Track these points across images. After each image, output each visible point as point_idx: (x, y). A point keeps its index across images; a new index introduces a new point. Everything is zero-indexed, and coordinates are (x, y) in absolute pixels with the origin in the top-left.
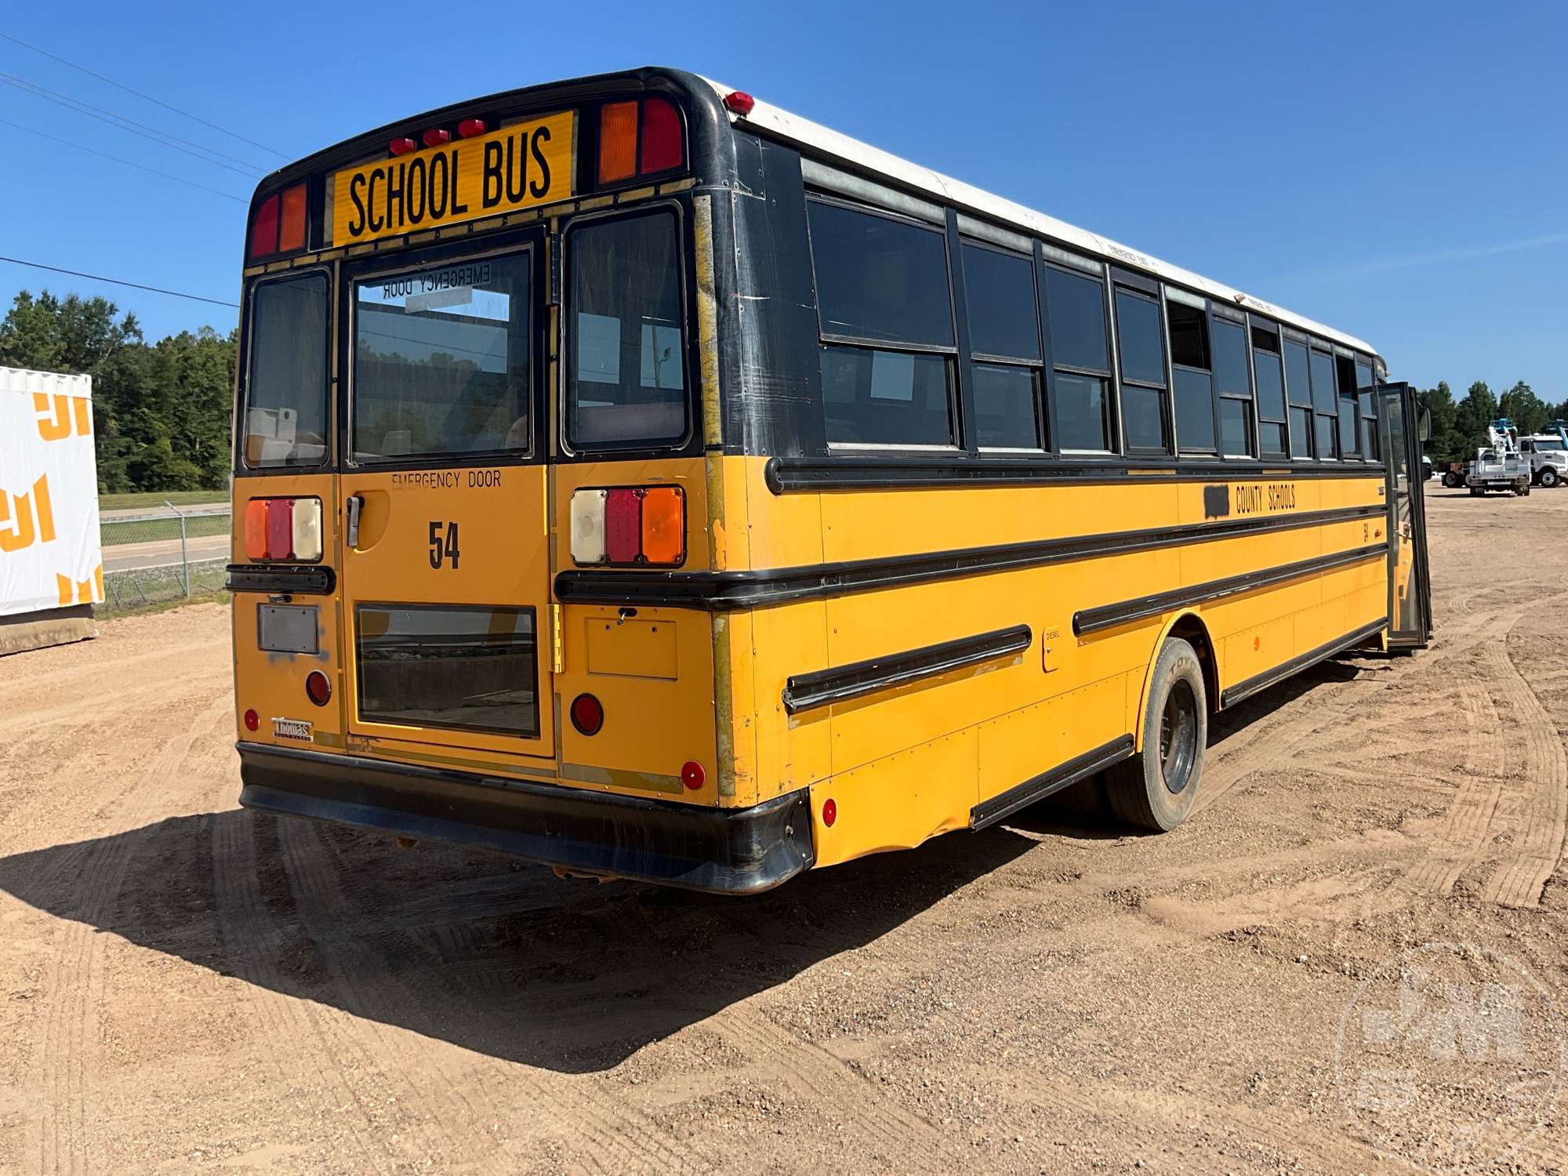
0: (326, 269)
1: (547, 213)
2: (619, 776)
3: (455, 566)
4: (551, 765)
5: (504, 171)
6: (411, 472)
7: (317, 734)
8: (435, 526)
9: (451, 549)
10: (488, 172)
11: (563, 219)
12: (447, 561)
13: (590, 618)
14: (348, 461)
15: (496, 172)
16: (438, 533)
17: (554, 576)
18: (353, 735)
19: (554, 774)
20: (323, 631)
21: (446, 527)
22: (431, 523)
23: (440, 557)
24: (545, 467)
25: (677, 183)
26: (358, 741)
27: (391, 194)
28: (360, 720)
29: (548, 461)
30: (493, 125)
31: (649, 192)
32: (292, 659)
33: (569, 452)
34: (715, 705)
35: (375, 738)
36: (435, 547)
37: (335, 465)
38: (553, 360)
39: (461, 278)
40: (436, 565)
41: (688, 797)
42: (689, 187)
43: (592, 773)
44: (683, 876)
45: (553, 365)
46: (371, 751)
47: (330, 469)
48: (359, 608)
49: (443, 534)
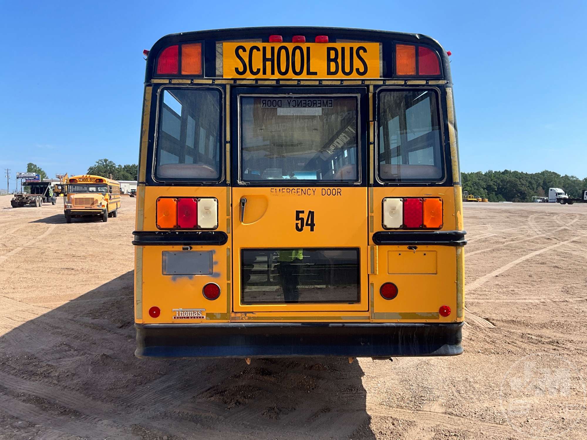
0: (220, 88)
1: (367, 83)
2: (404, 315)
3: (312, 230)
4: (367, 314)
5: (339, 60)
6: (283, 188)
7: (207, 315)
8: (298, 213)
9: (309, 222)
10: (329, 60)
11: (376, 87)
12: (307, 228)
13: (390, 251)
14: (238, 181)
15: (335, 60)
16: (301, 215)
17: (371, 235)
18: (236, 312)
19: (369, 318)
20: (217, 263)
21: (307, 213)
22: (297, 211)
23: (302, 226)
24: (367, 188)
25: (438, 81)
26: (239, 315)
27: (265, 60)
28: (241, 305)
29: (369, 185)
30: (332, 40)
31: (424, 82)
32: (191, 278)
33: (381, 182)
34: (457, 283)
35: (252, 312)
36: (299, 222)
37: (228, 182)
38: (371, 144)
39: (314, 104)
40: (300, 230)
41: (442, 320)
42: (444, 83)
43: (390, 315)
44: (435, 352)
45: (371, 146)
46: (248, 319)
47: (224, 184)
48: (243, 251)
49: (304, 216)
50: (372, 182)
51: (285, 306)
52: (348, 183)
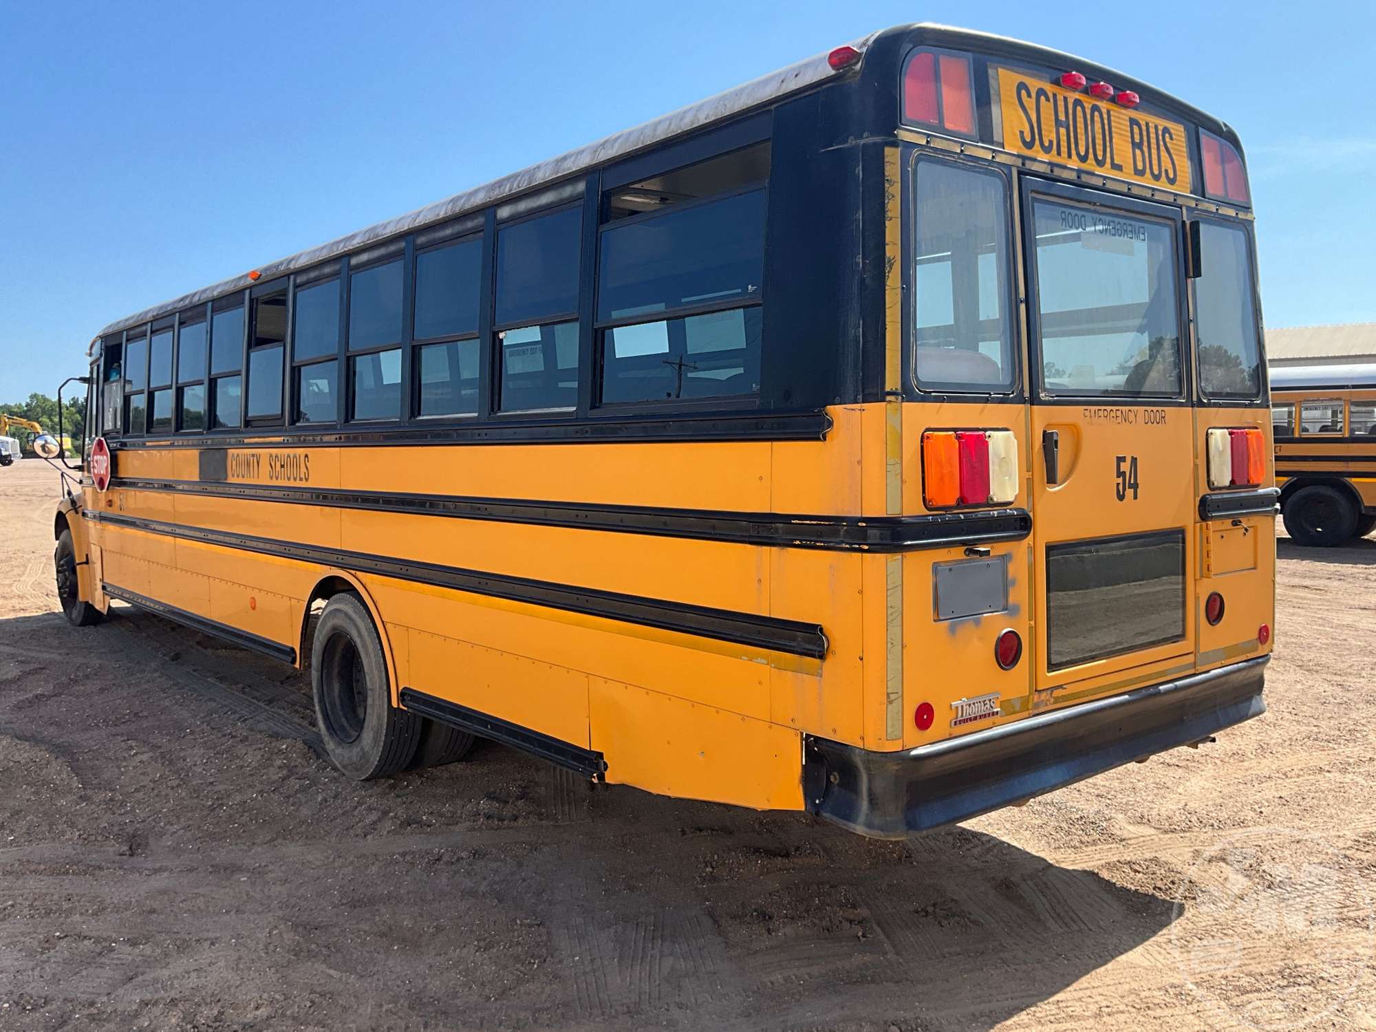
0: (1004, 173)
1: (1179, 200)
3: (1135, 497)
4: (1192, 658)
5: (1145, 148)
6: (1100, 408)
7: (1002, 704)
8: (1121, 460)
9: (1132, 482)
10: (1134, 145)
11: (1188, 211)
12: (1129, 494)
13: (1214, 531)
14: (1040, 392)
15: (1141, 146)
16: (1123, 467)
17: (1198, 499)
18: (1040, 691)
19: (1194, 665)
20: (1014, 582)
21: (1129, 460)
22: (1118, 458)
23: (1124, 489)
24: (1190, 409)
25: (1246, 213)
26: (1044, 695)
27: (1058, 122)
28: (1047, 672)
29: (1192, 404)
32: (978, 623)
33: (1204, 398)
35: (1061, 687)
36: (1120, 480)
37: (1027, 394)
38: (1191, 322)
40: (1121, 497)
41: (1260, 651)
45: (1192, 328)
46: (1054, 703)
47: (1020, 400)
48: (1050, 549)
49: (1125, 467)
50: (1195, 399)
51: (1105, 664)
52: (1171, 398)
